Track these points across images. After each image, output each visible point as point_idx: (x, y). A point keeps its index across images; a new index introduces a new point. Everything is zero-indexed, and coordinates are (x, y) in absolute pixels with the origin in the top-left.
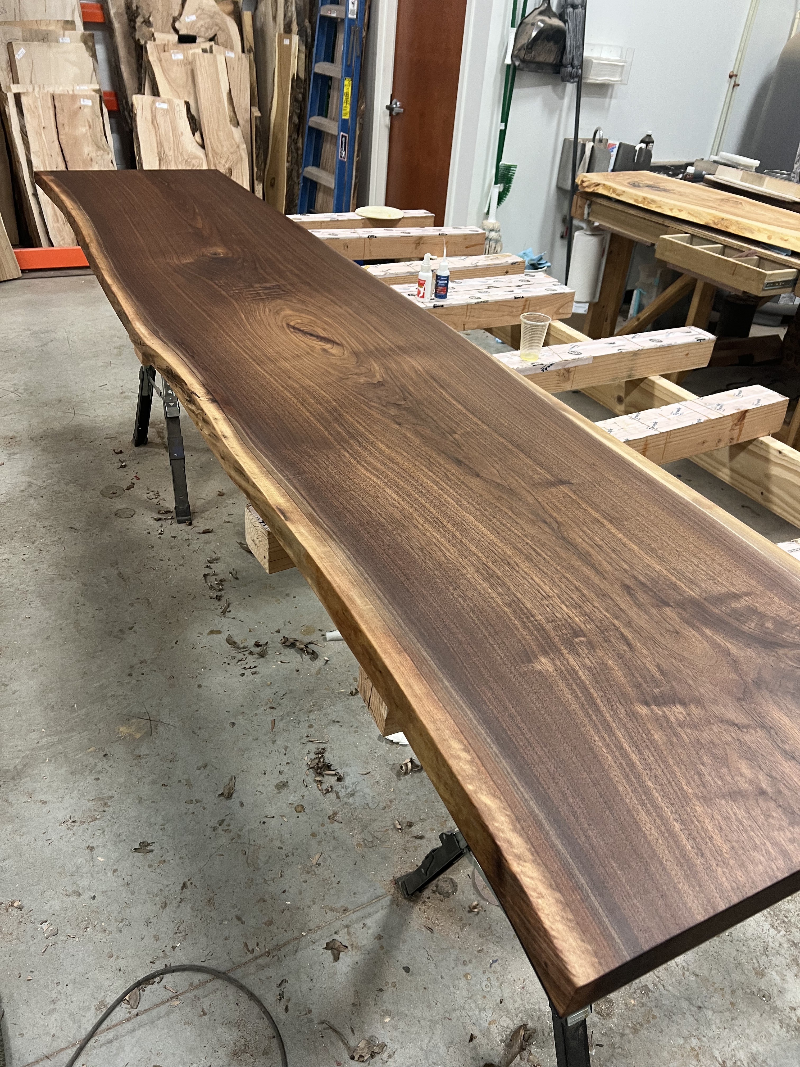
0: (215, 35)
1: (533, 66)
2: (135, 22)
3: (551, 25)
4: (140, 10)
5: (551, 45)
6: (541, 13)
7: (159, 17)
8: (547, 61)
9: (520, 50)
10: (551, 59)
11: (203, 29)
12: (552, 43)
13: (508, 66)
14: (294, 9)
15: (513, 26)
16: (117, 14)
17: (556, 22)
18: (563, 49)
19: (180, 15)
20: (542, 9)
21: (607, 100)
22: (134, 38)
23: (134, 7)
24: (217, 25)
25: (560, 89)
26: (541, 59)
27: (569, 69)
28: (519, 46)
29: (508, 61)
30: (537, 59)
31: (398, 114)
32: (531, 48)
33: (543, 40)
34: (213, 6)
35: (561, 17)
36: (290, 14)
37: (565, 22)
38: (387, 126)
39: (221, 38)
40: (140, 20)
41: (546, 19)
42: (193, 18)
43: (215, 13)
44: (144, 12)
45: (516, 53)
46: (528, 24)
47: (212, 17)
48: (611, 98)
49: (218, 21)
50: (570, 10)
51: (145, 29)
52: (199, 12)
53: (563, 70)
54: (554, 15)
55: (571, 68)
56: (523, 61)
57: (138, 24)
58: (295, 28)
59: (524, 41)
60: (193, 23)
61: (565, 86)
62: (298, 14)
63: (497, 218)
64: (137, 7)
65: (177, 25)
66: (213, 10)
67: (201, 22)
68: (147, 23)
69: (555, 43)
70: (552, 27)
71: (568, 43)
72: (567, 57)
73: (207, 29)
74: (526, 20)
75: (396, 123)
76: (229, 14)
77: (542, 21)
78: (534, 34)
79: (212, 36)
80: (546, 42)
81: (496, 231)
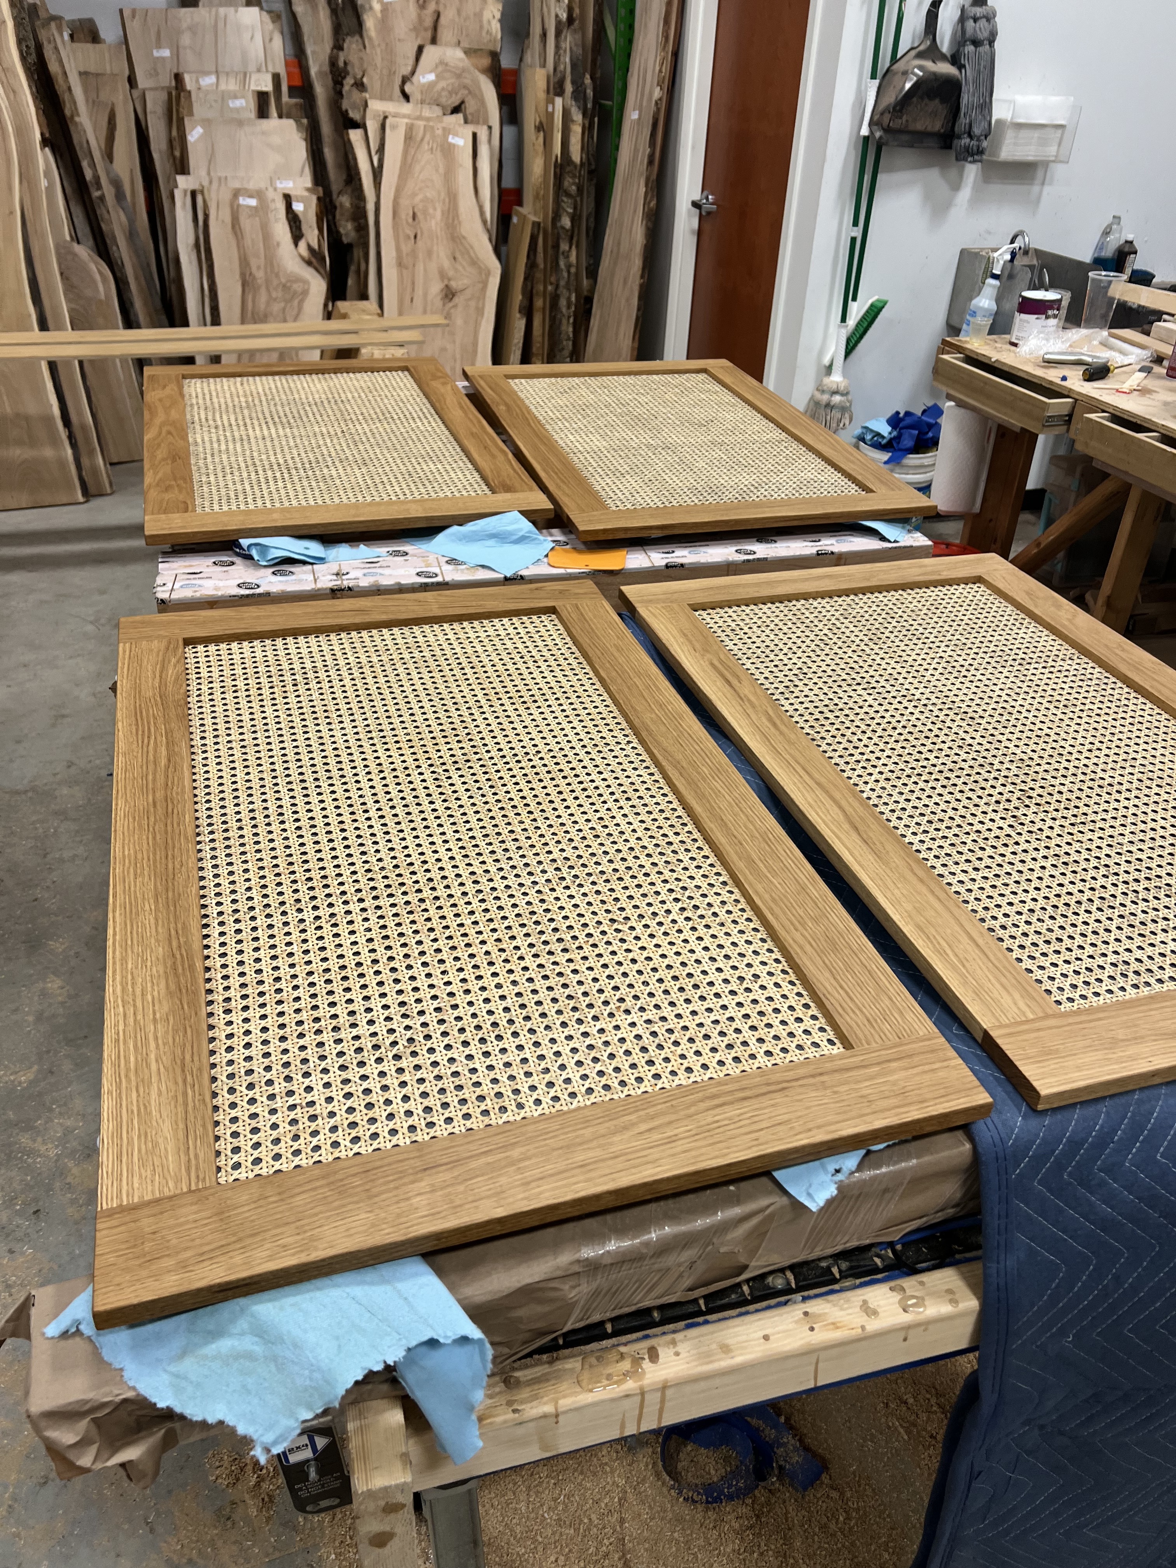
0: (463, 102)
1: (905, 138)
2: (342, 85)
3: (934, 74)
4: (349, 68)
5: (936, 104)
6: (920, 55)
7: (376, 77)
8: (929, 129)
9: (882, 114)
10: (937, 125)
11: (444, 94)
12: (937, 101)
13: (866, 139)
14: (568, 60)
15: (873, 76)
16: (320, 73)
17: (945, 68)
18: (955, 112)
19: (413, 73)
20: (922, 48)
21: (1036, 189)
22: (339, 108)
23: (341, 64)
24: (465, 87)
25: (953, 172)
26: (919, 126)
27: (965, 141)
28: (881, 107)
29: (865, 131)
30: (911, 127)
31: (709, 213)
32: (901, 111)
33: (922, 98)
34: (461, 60)
35: (955, 60)
36: (562, 67)
37: (961, 67)
38: (692, 232)
39: (471, 106)
40: (349, 81)
41: (929, 65)
42: (431, 77)
43: (464, 70)
44: (355, 70)
45: (876, 118)
46: (896, 73)
47: (459, 76)
48: (1043, 184)
49: (467, 81)
50: (970, 48)
51: (356, 95)
52: (440, 69)
53: (956, 142)
54: (943, 57)
55: (968, 140)
56: (887, 130)
57: (346, 88)
58: (569, 88)
59: (890, 98)
60: (432, 85)
61: (963, 167)
62: (574, 66)
63: (845, 374)
64: (345, 63)
65: (408, 88)
66: (461, 65)
67: (442, 84)
68: (360, 86)
69: (943, 101)
70: (935, 77)
71: (965, 99)
72: (963, 121)
73: (450, 93)
74: (895, 67)
75: (707, 227)
76: (484, 71)
77: (921, 68)
78: (908, 86)
79: (457, 103)
80: (926, 100)
81: (842, 395)
